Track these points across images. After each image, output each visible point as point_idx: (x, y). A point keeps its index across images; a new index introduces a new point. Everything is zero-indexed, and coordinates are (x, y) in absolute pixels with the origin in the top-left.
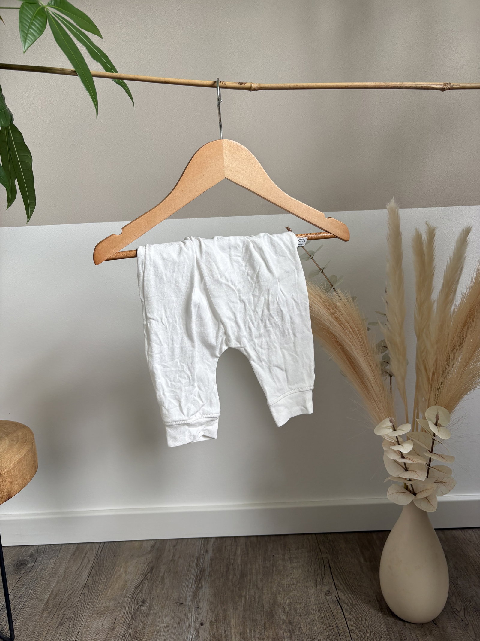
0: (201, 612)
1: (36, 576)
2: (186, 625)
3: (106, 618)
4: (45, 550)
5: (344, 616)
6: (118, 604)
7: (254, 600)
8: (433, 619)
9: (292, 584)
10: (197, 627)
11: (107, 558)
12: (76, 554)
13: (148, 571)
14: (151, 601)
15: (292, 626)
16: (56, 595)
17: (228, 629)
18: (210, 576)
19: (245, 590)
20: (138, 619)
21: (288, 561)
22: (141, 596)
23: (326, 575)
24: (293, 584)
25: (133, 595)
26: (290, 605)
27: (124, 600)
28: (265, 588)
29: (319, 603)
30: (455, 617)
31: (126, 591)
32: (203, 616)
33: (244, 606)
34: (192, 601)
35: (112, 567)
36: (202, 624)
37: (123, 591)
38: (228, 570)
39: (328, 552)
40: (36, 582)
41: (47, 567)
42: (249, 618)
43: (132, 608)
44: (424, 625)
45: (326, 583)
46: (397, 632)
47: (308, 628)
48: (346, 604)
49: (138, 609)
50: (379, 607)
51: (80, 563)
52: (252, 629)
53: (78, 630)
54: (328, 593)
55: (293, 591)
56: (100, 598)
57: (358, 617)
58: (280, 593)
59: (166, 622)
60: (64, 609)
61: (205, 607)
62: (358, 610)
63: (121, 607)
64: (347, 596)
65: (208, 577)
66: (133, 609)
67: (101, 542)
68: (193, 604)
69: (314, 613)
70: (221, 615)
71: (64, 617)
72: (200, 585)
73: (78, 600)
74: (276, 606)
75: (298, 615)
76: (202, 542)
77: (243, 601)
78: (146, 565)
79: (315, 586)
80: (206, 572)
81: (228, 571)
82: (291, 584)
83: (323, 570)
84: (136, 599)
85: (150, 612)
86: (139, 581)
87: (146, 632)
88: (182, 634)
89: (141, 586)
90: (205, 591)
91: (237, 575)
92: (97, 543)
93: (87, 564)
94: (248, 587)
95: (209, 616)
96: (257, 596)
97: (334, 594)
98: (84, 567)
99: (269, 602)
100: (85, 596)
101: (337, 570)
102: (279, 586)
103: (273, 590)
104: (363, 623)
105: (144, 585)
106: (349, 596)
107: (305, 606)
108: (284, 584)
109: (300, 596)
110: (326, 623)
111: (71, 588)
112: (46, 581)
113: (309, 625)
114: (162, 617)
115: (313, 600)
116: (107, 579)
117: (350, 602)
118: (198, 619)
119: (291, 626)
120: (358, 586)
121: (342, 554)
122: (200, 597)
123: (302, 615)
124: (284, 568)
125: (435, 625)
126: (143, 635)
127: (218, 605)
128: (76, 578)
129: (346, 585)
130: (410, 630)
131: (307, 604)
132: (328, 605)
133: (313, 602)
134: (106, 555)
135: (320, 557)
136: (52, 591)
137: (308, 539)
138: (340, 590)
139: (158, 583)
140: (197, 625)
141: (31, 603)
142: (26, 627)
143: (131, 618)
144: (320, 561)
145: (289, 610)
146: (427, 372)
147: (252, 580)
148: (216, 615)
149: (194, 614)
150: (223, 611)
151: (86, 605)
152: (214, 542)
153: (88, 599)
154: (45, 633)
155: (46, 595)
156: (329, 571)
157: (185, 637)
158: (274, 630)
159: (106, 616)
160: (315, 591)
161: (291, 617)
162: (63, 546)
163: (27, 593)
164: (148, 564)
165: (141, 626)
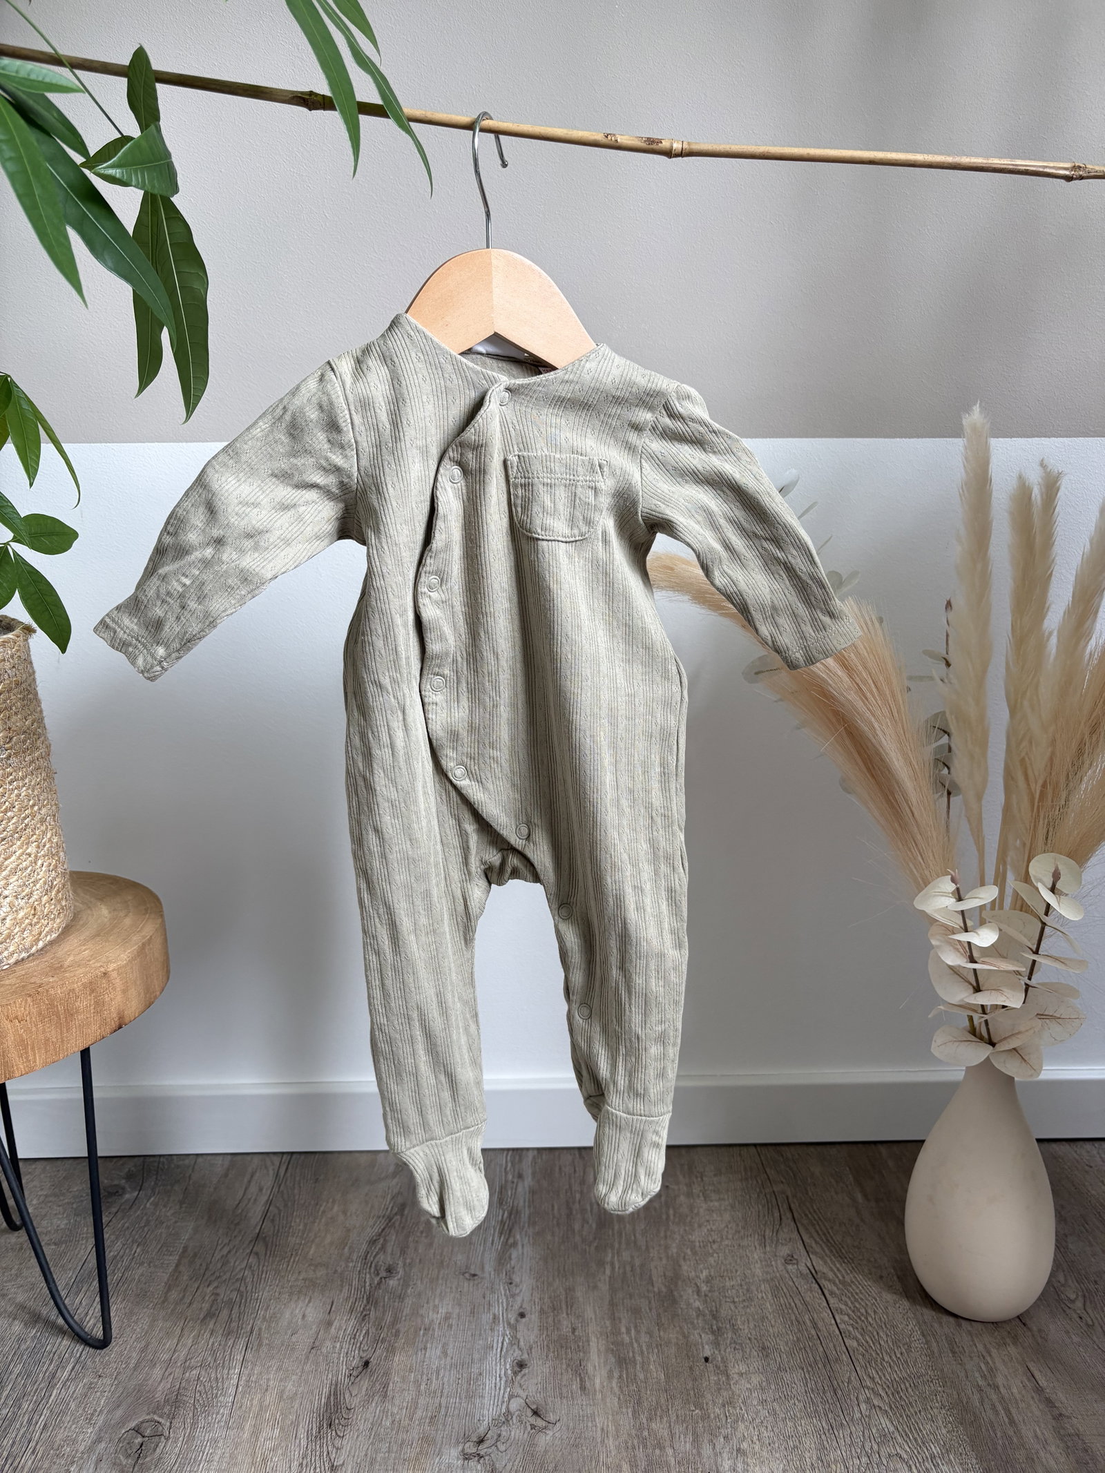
0: (517, 1291)
1: (145, 1218)
2: (486, 1318)
3: (309, 1302)
4: (161, 1166)
5: (828, 1305)
6: (334, 1273)
7: (632, 1271)
8: (1019, 1313)
9: (711, 1240)
10: (512, 1321)
11: (299, 1183)
12: (230, 1176)
13: (394, 1212)
14: (407, 1269)
15: (717, 1321)
16: (195, 1255)
17: (580, 1325)
18: (532, 1223)
19: (610, 1251)
20: (382, 1304)
21: (699, 1196)
22: (384, 1259)
23: (783, 1225)
24: (714, 1242)
25: (366, 1256)
26: (708, 1281)
27: (347, 1266)
28: (653, 1248)
29: (772, 1279)
30: (1064, 1311)
31: (350, 1248)
32: (523, 1300)
33: (610, 1281)
34: (498, 1271)
35: (312, 1202)
36: (522, 1315)
37: (344, 1248)
38: (571, 1213)
39: (784, 1181)
40: (146, 1229)
41: (169, 1200)
42: (623, 1304)
43: (365, 1282)
44: (1000, 1325)
45: (785, 1240)
46: (943, 1338)
47: (752, 1326)
48: (829, 1280)
49: (379, 1283)
50: (901, 1290)
51: (243, 1192)
52: (632, 1325)
53: (250, 1326)
54: (790, 1259)
55: (715, 1255)
56: (294, 1261)
57: (857, 1306)
58: (687, 1257)
59: (443, 1311)
60: (215, 1284)
61: (526, 1283)
62: (857, 1293)
63: (342, 1281)
64: (832, 1266)
65: (526, 1225)
66: (368, 1284)
67: (283, 1153)
68: (498, 1275)
69: (763, 1297)
70: (563, 1297)
71: (216, 1300)
72: (511, 1240)
73: (243, 1265)
74: (680, 1283)
75: (728, 1300)
76: (509, 1158)
77: (608, 1272)
78: (388, 1200)
79: (760, 1245)
80: (523, 1215)
81: (569, 1215)
82: (709, 1241)
83: (777, 1214)
84: (373, 1265)
85: (406, 1291)
86: (377, 1229)
87: (403, 1330)
88: (480, 1335)
89: (381, 1240)
90: (523, 1253)
91: (590, 1221)
92: (275, 1153)
93: (257, 1195)
94: (617, 1245)
95: (537, 1300)
96: (637, 1262)
97: (804, 1263)
98: (252, 1200)
99: (664, 1273)
100: (259, 1258)
101: (806, 1215)
102: (684, 1245)
103: (670, 1253)
104: (870, 1319)
105: (387, 1238)
106: (835, 1265)
107: (743, 1283)
108: (694, 1242)
109: (730, 1264)
110: (790, 1318)
111: (226, 1241)
112: (168, 1227)
113: (754, 1319)
114: (434, 1301)
115: (758, 1272)
116: (305, 1225)
117: (838, 1277)
118: (512, 1306)
119: (715, 1322)
120: (854, 1246)
121: (815, 1185)
122: (513, 1263)
123: (736, 1300)
124: (691, 1211)
125: (1023, 1326)
126: (397, 1334)
127: (554, 1280)
128: (235, 1222)
129: (827, 1246)
130: (970, 1333)
131: (747, 1280)
132: (791, 1283)
133: (758, 1277)
134: (297, 1179)
135: (767, 1190)
136: (185, 1249)
137: (740, 1155)
138: (815, 1253)
139: (419, 1234)
140: (512, 1317)
141: (140, 1271)
142: (134, 1318)
143: (365, 1301)
144: (768, 1196)
145: (710, 1291)
146: (1029, 785)
147: (624, 1235)
148: (550, 1298)
149: (503, 1297)
150: (566, 1291)
151: (264, 1276)
152: (534, 1157)
153: (266, 1264)
154: (179, 1331)
155: (171, 1255)
156: (789, 1215)
157: (487, 1339)
158: (678, 1328)
159: (311, 1298)
160: (762, 1255)
161: (714, 1304)
162: (200, 1160)
163: (127, 1251)
164: (393, 1197)
165: (389, 1318)
